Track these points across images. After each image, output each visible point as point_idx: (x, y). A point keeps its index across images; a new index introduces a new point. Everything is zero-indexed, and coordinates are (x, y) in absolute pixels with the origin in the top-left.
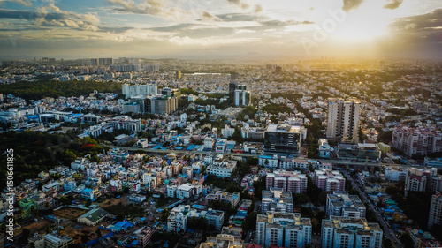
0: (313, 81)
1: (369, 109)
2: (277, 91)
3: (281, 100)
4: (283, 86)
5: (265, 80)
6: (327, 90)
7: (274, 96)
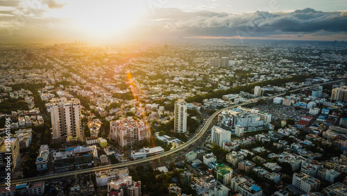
0: (60, 67)
1: (99, 96)
2: (22, 81)
3: (20, 93)
4: (30, 75)
5: (14, 68)
6: (71, 76)
7: (16, 88)
